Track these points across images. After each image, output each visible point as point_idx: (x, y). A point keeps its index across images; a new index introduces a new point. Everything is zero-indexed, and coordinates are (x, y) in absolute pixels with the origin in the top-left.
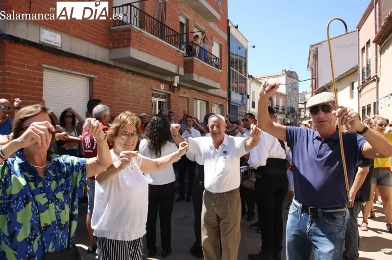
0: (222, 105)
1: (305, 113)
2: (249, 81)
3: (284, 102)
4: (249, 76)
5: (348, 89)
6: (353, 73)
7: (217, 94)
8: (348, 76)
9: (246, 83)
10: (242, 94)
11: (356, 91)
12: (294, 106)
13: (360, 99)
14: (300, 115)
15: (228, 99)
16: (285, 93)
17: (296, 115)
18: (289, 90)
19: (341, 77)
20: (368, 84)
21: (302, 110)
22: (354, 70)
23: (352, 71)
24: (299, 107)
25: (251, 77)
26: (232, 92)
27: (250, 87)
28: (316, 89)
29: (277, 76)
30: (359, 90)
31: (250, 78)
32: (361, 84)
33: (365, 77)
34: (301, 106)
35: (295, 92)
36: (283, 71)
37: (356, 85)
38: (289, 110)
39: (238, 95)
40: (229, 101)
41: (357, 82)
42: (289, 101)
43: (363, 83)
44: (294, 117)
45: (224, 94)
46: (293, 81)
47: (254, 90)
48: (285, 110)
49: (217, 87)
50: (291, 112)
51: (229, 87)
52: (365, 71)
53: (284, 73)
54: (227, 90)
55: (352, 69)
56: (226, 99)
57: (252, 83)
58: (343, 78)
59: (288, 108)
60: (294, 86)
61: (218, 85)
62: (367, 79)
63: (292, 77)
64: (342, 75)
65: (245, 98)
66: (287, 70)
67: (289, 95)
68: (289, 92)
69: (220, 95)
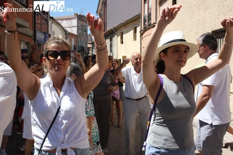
0: (29, 43)
1: (93, 52)
2: (50, 22)
3: (76, 42)
4: (50, 17)
5: (132, 32)
6: (136, 19)
7: (24, 33)
8: (132, 21)
9: (47, 23)
10: (45, 33)
11: (138, 34)
12: (84, 46)
13: (142, 40)
14: (89, 53)
15: (33, 38)
16: (76, 34)
17: (86, 53)
18: (80, 31)
19: (127, 22)
20: (149, 29)
21: (91, 49)
22: (137, 17)
23: (135, 18)
24: (88, 46)
25: (52, 18)
26: (37, 31)
27: (51, 27)
28: (104, 31)
29: (70, 19)
30: (141, 34)
31: (51, 20)
32: (143, 29)
33: (147, 23)
34: (89, 46)
35: (84, 33)
36: (75, 14)
37: (138, 29)
38: (80, 49)
39: (41, 34)
40: (35, 39)
41: (140, 27)
42: (80, 41)
43: (144, 28)
44: (84, 55)
45: (30, 32)
46: (83, 24)
47: (54, 30)
48: (76, 48)
49: (27, 26)
50: (81, 51)
51: (35, 27)
52: (147, 18)
53: (76, 16)
54: (33, 30)
55: (136, 16)
56: (32, 37)
57: (53, 24)
58: (128, 23)
59: (79, 47)
60: (84, 28)
61: (27, 24)
62: (148, 25)
63: (82, 21)
64: (127, 21)
65: (47, 37)
66: (79, 14)
67: (79, 36)
68: (79, 33)
69: (27, 34)
